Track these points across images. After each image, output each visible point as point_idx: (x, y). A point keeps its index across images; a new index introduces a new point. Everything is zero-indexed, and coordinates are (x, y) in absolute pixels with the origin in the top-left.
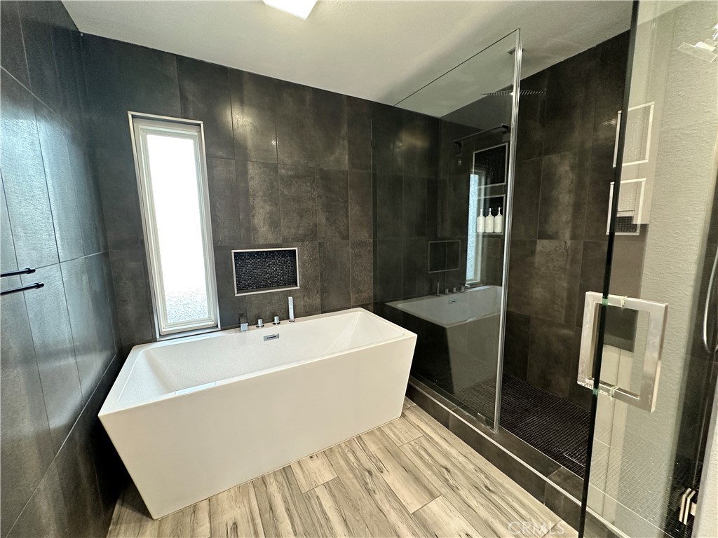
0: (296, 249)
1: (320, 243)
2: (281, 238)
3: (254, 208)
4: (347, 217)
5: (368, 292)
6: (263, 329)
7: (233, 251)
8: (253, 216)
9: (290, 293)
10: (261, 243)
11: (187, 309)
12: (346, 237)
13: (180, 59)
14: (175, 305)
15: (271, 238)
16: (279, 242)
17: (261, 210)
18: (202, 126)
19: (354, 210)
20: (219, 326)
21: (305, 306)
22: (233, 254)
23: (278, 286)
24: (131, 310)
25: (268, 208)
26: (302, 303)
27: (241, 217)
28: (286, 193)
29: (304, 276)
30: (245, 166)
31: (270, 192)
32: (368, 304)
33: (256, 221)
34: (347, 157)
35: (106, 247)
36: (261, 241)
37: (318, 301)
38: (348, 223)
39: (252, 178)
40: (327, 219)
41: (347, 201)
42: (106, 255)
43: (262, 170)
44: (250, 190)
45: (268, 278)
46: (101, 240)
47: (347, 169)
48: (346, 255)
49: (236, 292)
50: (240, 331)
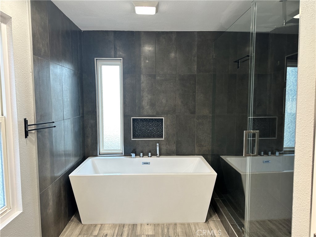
0: (163, 118)
1: (177, 115)
2: (156, 112)
3: (143, 97)
4: (195, 101)
5: (207, 147)
6: (143, 158)
7: (132, 118)
8: (142, 101)
9: (158, 142)
10: (145, 114)
11: (112, 144)
12: (193, 112)
13: (115, 32)
14: (107, 141)
15: (150, 112)
16: (155, 114)
17: (146, 98)
18: (122, 60)
19: (200, 97)
20: (123, 154)
21: (167, 150)
22: (132, 119)
23: (154, 137)
24: (89, 141)
25: (149, 97)
26: (165, 148)
27: (136, 101)
28: (159, 89)
29: (167, 133)
30: (140, 77)
31: (151, 88)
32: (208, 155)
33: (144, 103)
34: (196, 66)
35: (83, 114)
36: (145, 113)
37: (175, 148)
38: (195, 105)
39: (143, 82)
40: (182, 102)
41: (195, 92)
42: (83, 117)
43: (148, 78)
44: (142, 88)
45: (149, 132)
46: (81, 111)
47: (196, 73)
48: (193, 123)
49: (132, 138)
50: (132, 157)
